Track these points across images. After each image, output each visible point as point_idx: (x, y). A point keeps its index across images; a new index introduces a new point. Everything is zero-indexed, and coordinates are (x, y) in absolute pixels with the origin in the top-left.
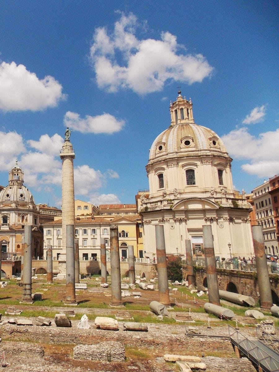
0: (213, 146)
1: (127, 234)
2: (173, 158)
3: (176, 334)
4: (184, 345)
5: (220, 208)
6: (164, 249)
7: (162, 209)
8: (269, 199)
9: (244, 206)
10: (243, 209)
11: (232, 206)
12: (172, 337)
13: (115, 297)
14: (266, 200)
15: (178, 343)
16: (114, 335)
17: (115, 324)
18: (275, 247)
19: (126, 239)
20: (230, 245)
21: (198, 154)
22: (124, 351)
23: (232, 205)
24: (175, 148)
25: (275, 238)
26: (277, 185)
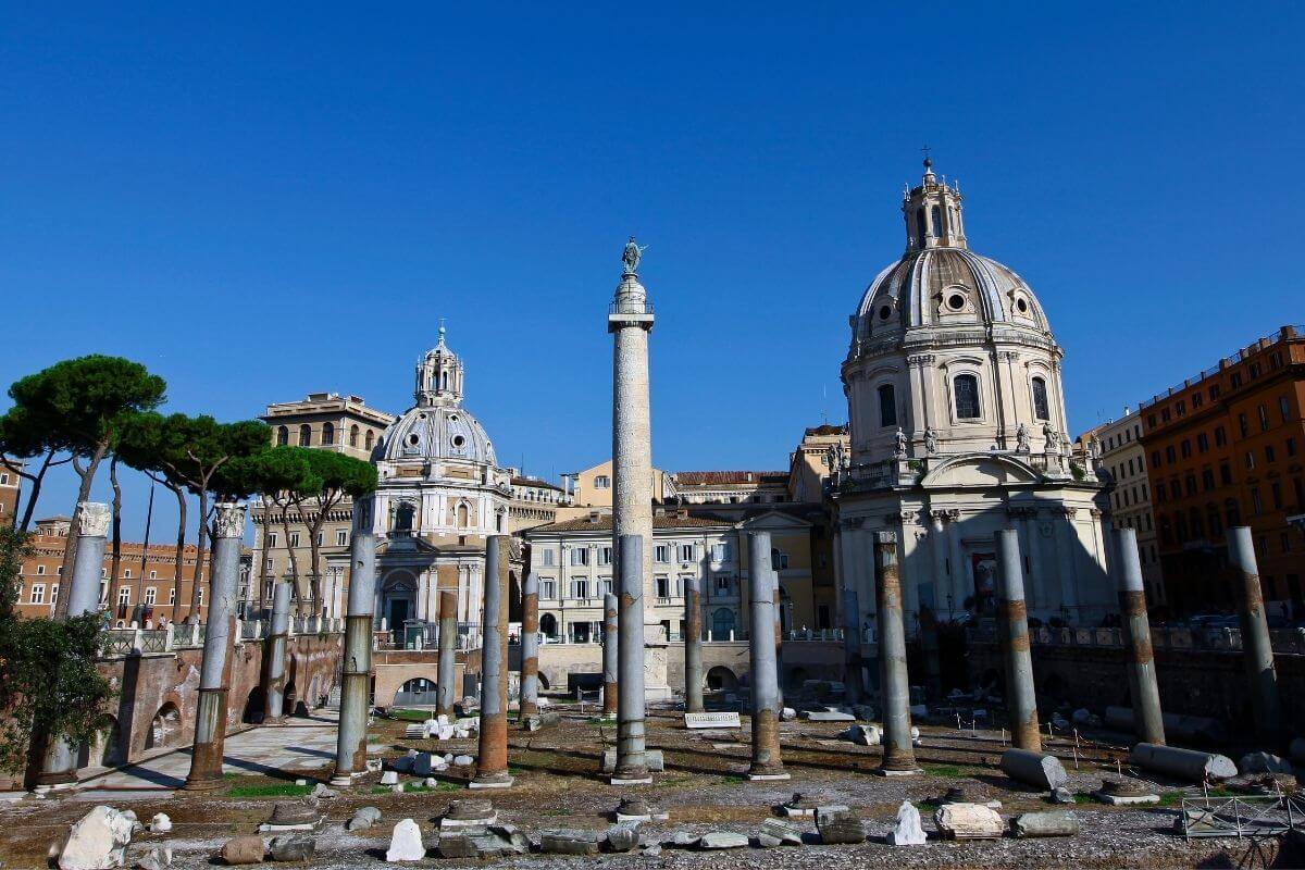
0: (1018, 314)
1: (784, 559)
2: (921, 342)
5: (1043, 482)
8: (1140, 458)
14: (1131, 462)
19: (781, 573)
21: (985, 334)
23: (1069, 474)
24: (926, 314)
25: (1154, 560)
26: (1159, 420)
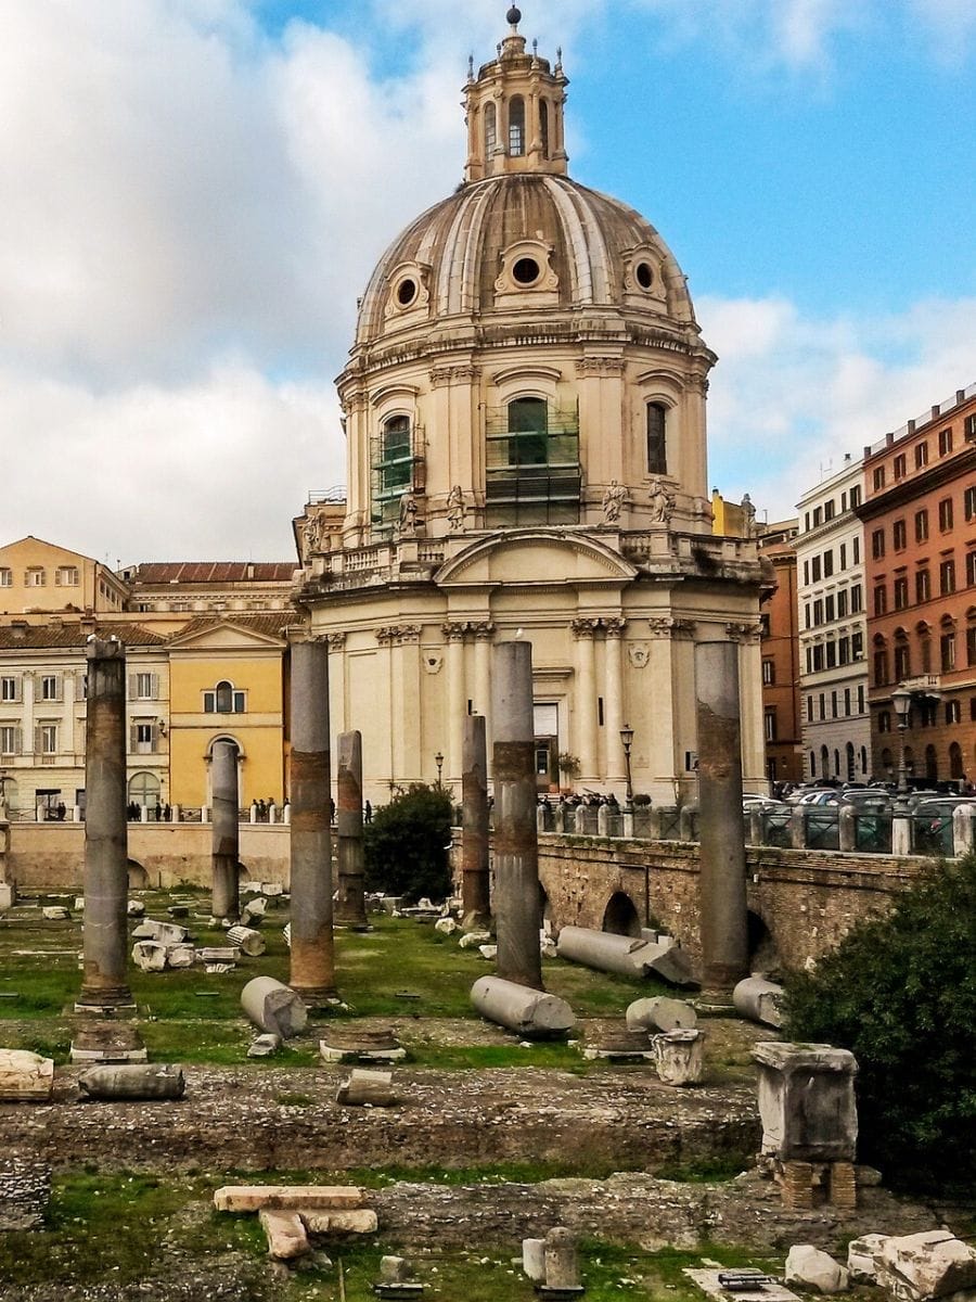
0: (637, 291)
1: (240, 697)
2: (455, 342)
3: (301, 1101)
4: (324, 1145)
5: (637, 578)
6: (320, 749)
7: (394, 584)
8: (856, 541)
9: (742, 569)
10: (735, 581)
11: (692, 570)
12: (275, 1117)
13: (98, 967)
14: (843, 548)
15: (300, 1140)
16: (31, 1123)
17: (41, 1077)
18: (857, 750)
19: (234, 719)
20: (632, 733)
21: (568, 327)
22: (45, 1184)
23: (691, 564)
24: (471, 293)
25: (861, 710)
26: (890, 477)
